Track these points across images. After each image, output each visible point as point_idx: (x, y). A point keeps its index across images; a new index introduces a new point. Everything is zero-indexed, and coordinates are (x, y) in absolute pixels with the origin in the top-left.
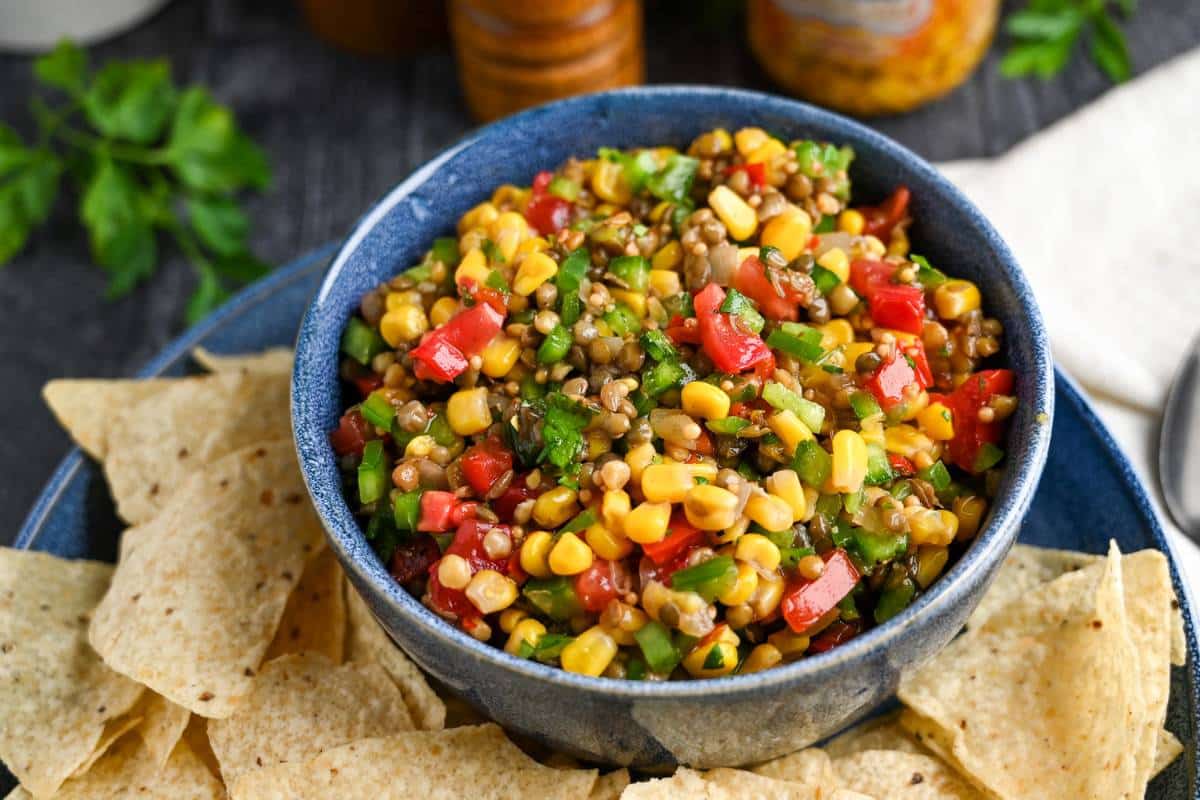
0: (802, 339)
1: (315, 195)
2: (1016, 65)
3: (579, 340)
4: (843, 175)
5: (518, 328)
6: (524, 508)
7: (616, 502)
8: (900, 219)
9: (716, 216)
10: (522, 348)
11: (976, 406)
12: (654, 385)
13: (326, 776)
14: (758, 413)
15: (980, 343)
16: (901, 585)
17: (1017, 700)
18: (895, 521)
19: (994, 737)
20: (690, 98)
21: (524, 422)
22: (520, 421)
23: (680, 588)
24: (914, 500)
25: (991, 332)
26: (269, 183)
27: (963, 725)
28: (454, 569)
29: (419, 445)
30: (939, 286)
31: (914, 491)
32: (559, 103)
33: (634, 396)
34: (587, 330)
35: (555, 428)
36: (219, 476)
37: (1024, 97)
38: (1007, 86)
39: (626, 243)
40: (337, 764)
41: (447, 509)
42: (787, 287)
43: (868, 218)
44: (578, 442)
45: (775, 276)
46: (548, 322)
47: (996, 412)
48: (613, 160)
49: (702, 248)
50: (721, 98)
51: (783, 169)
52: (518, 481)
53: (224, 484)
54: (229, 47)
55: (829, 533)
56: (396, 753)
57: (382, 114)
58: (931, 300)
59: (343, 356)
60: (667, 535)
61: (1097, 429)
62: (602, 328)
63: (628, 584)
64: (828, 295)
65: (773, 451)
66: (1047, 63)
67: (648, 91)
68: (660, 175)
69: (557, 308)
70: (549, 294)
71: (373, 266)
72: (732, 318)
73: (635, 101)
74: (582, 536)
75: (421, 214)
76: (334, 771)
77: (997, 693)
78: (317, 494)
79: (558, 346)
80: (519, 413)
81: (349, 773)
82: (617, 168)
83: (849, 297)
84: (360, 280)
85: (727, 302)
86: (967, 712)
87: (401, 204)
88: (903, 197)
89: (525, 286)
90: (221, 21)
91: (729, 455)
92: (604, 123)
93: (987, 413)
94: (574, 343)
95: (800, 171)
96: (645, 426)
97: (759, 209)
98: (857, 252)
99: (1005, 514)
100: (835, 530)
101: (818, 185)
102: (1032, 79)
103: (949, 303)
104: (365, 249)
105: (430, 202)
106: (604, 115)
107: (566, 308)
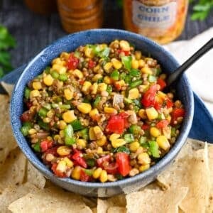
1: (26, 50)
2: (194, 17)
17: (183, 179)
20: (110, 32)
26: (16, 46)
27: (170, 185)
32: (78, 33)
37: (196, 24)
48: (90, 47)
50: (117, 32)
54: (7, 12)
59: (24, 97)
66: (202, 17)
67: (100, 30)
68: (101, 52)
73: (96, 33)
75: (44, 60)
77: (178, 177)
82: (91, 49)
86: (171, 182)
87: (39, 58)
90: (5, 5)
92: (89, 38)
102: (198, 21)
104: (30, 70)
105: (46, 58)
106: (89, 36)
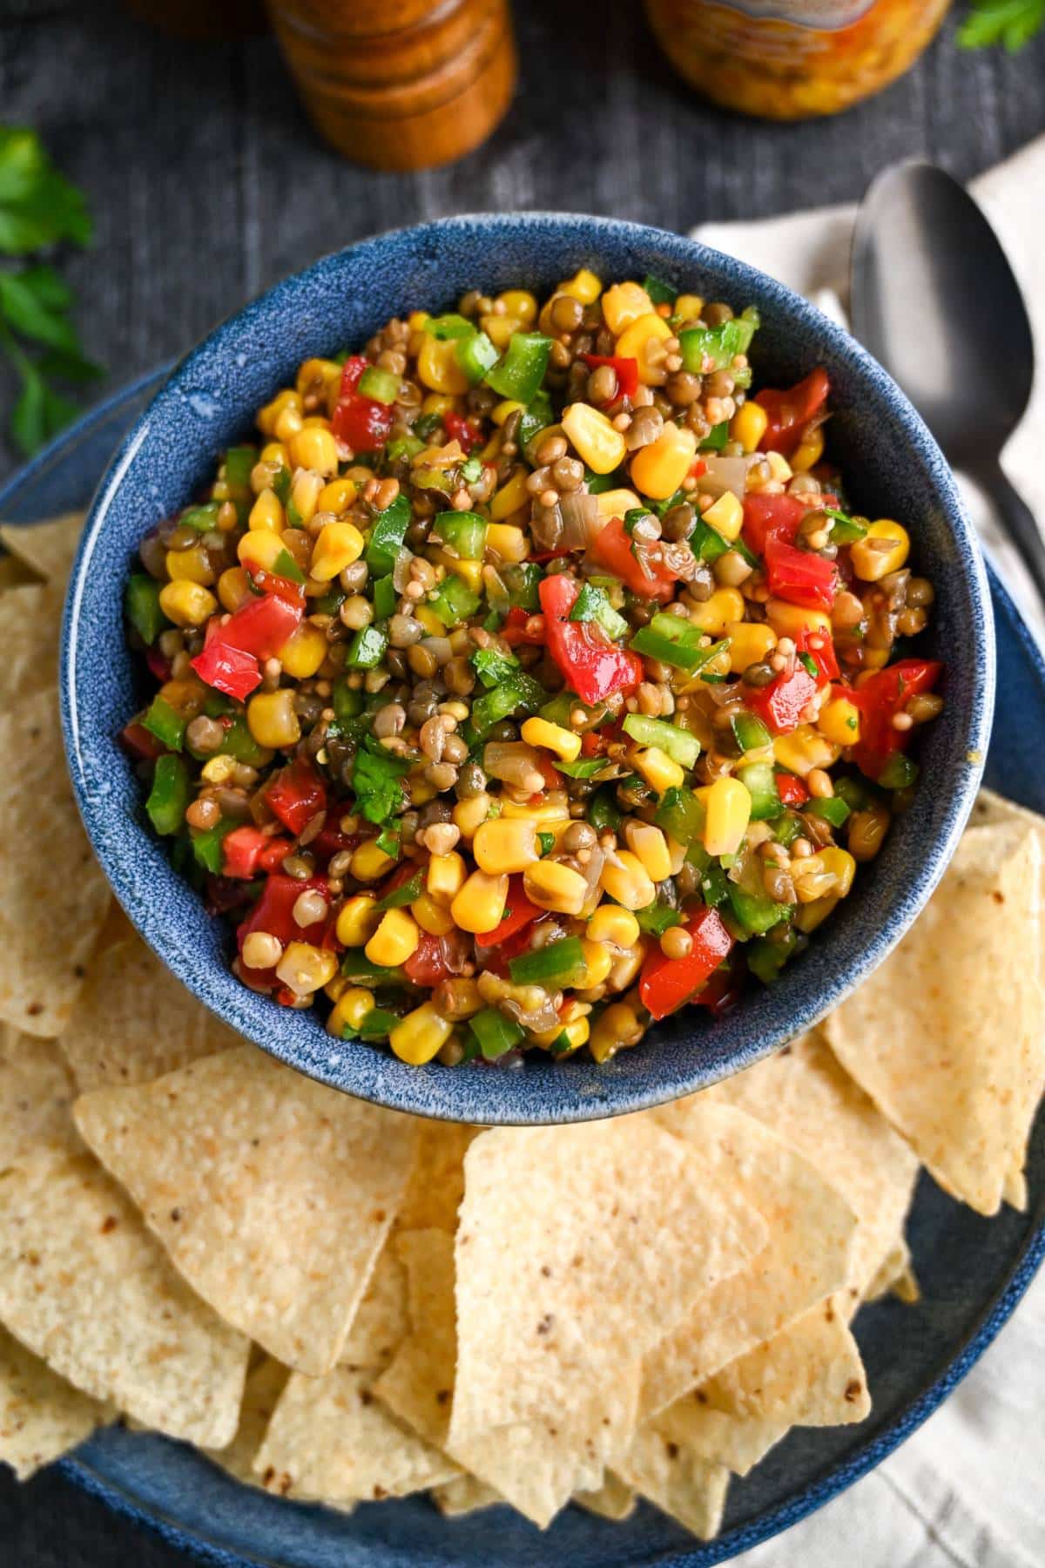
0: (675, 643)
3: (396, 643)
4: (743, 361)
5: (322, 620)
6: (340, 864)
7: (444, 875)
8: (816, 417)
9: (572, 452)
10: (330, 644)
11: (892, 710)
12: (488, 717)
13: (165, 1102)
14: (616, 748)
15: (904, 619)
16: (782, 941)
18: (778, 884)
19: (870, 1017)
21: (331, 754)
22: (327, 755)
23: (518, 984)
24: (804, 847)
25: (918, 603)
26: (90, 237)
28: (262, 948)
29: (216, 769)
30: (857, 541)
31: (804, 832)
33: (464, 728)
34: (406, 627)
35: (367, 776)
36: (28, 722)
38: (964, 65)
39: (454, 493)
40: (175, 1088)
41: (253, 854)
42: (659, 568)
43: (774, 417)
44: (395, 793)
45: (643, 557)
46: (357, 614)
47: (914, 718)
48: (439, 333)
49: (552, 497)
51: (662, 364)
52: (332, 824)
53: (36, 733)
55: (700, 888)
56: (238, 1069)
57: (211, 131)
58: (846, 559)
60: (504, 919)
61: (1028, 646)
62: (425, 622)
63: (462, 958)
64: (713, 566)
65: (636, 798)
69: (367, 594)
70: (356, 575)
71: (154, 491)
72: (584, 627)
74: (408, 911)
75: (208, 409)
76: (173, 1097)
78: (99, 846)
79: (370, 648)
80: (325, 745)
81: (191, 1097)
83: (739, 566)
84: (138, 515)
85: (579, 602)
88: (822, 389)
89: (324, 571)
91: (581, 793)
93: (904, 721)
94: (390, 647)
95: (684, 369)
96: (477, 772)
97: (629, 432)
98: (754, 479)
99: (915, 895)
100: (707, 885)
101: (709, 385)
102: (996, 51)
103: (867, 563)
105: (217, 394)
107: (377, 596)
